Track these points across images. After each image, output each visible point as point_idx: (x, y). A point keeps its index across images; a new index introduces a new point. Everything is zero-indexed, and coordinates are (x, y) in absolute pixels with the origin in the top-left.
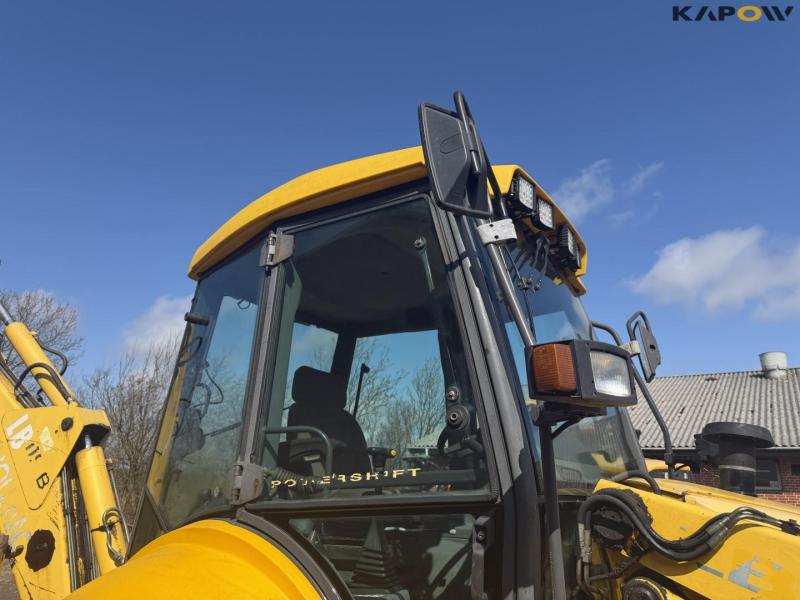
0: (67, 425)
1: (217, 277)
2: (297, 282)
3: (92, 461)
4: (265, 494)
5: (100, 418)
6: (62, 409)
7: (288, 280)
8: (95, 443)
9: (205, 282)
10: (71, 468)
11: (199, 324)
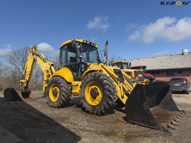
0: (49, 64)
1: (62, 49)
2: (68, 49)
3: (52, 67)
4: (67, 65)
5: (53, 63)
6: (49, 63)
7: (67, 50)
8: (52, 66)
9: (61, 49)
10: (50, 68)
11: (61, 53)
